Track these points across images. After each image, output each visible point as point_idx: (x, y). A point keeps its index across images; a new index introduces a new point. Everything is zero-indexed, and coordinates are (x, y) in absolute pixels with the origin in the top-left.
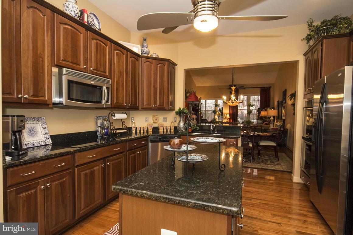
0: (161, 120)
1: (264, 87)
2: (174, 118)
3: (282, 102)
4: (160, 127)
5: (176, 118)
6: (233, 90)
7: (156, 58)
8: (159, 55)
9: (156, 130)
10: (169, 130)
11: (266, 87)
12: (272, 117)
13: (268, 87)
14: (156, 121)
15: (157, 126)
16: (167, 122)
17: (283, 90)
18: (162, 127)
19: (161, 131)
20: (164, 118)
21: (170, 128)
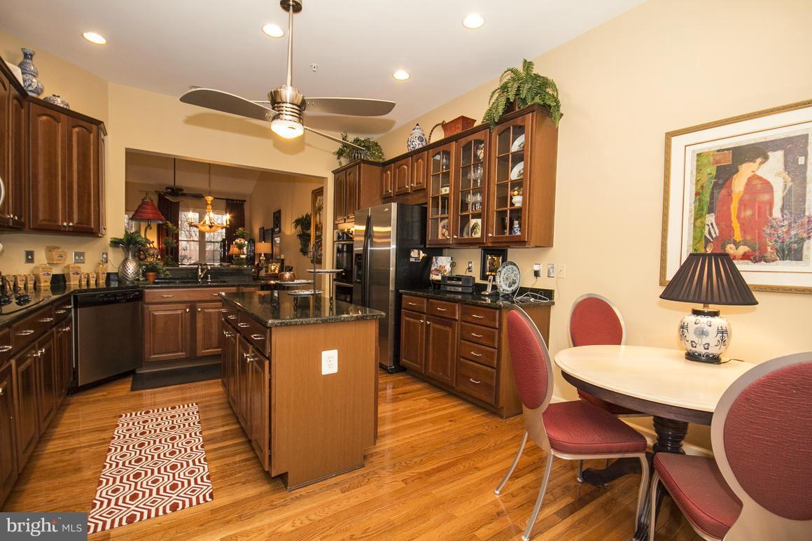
0: (70, 259)
1: (233, 200)
2: (103, 254)
3: (273, 230)
4: (72, 275)
5: (107, 254)
6: (209, 202)
7: (61, 107)
8: (69, 104)
9: (59, 282)
10: (92, 282)
11: (236, 200)
12: (263, 255)
13: (240, 201)
14: (59, 260)
15: (62, 273)
16: (84, 263)
17: (275, 209)
18: (77, 273)
19: (73, 283)
20: (76, 254)
21: (95, 276)
